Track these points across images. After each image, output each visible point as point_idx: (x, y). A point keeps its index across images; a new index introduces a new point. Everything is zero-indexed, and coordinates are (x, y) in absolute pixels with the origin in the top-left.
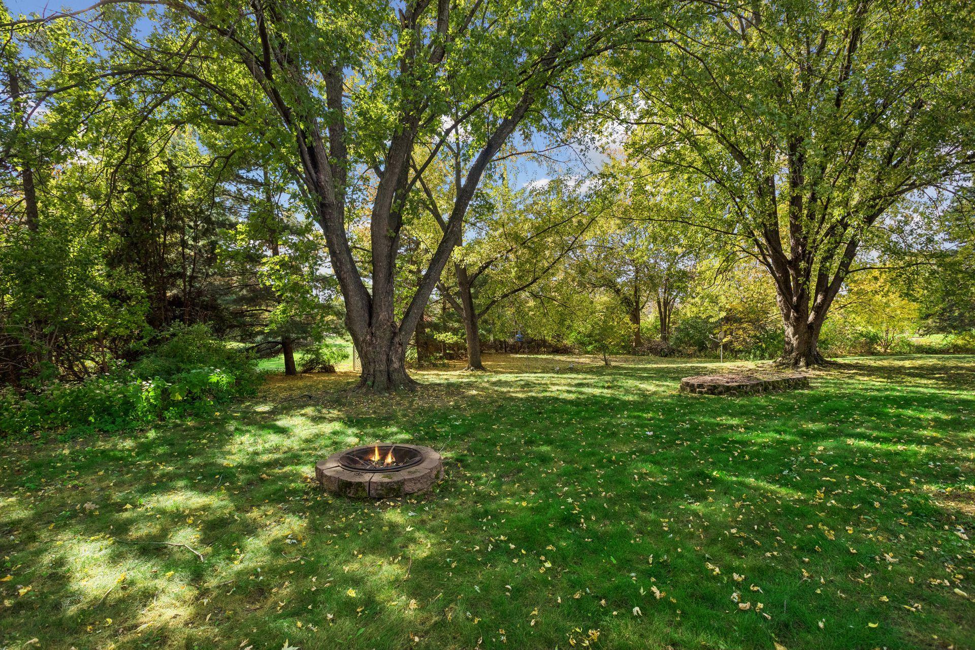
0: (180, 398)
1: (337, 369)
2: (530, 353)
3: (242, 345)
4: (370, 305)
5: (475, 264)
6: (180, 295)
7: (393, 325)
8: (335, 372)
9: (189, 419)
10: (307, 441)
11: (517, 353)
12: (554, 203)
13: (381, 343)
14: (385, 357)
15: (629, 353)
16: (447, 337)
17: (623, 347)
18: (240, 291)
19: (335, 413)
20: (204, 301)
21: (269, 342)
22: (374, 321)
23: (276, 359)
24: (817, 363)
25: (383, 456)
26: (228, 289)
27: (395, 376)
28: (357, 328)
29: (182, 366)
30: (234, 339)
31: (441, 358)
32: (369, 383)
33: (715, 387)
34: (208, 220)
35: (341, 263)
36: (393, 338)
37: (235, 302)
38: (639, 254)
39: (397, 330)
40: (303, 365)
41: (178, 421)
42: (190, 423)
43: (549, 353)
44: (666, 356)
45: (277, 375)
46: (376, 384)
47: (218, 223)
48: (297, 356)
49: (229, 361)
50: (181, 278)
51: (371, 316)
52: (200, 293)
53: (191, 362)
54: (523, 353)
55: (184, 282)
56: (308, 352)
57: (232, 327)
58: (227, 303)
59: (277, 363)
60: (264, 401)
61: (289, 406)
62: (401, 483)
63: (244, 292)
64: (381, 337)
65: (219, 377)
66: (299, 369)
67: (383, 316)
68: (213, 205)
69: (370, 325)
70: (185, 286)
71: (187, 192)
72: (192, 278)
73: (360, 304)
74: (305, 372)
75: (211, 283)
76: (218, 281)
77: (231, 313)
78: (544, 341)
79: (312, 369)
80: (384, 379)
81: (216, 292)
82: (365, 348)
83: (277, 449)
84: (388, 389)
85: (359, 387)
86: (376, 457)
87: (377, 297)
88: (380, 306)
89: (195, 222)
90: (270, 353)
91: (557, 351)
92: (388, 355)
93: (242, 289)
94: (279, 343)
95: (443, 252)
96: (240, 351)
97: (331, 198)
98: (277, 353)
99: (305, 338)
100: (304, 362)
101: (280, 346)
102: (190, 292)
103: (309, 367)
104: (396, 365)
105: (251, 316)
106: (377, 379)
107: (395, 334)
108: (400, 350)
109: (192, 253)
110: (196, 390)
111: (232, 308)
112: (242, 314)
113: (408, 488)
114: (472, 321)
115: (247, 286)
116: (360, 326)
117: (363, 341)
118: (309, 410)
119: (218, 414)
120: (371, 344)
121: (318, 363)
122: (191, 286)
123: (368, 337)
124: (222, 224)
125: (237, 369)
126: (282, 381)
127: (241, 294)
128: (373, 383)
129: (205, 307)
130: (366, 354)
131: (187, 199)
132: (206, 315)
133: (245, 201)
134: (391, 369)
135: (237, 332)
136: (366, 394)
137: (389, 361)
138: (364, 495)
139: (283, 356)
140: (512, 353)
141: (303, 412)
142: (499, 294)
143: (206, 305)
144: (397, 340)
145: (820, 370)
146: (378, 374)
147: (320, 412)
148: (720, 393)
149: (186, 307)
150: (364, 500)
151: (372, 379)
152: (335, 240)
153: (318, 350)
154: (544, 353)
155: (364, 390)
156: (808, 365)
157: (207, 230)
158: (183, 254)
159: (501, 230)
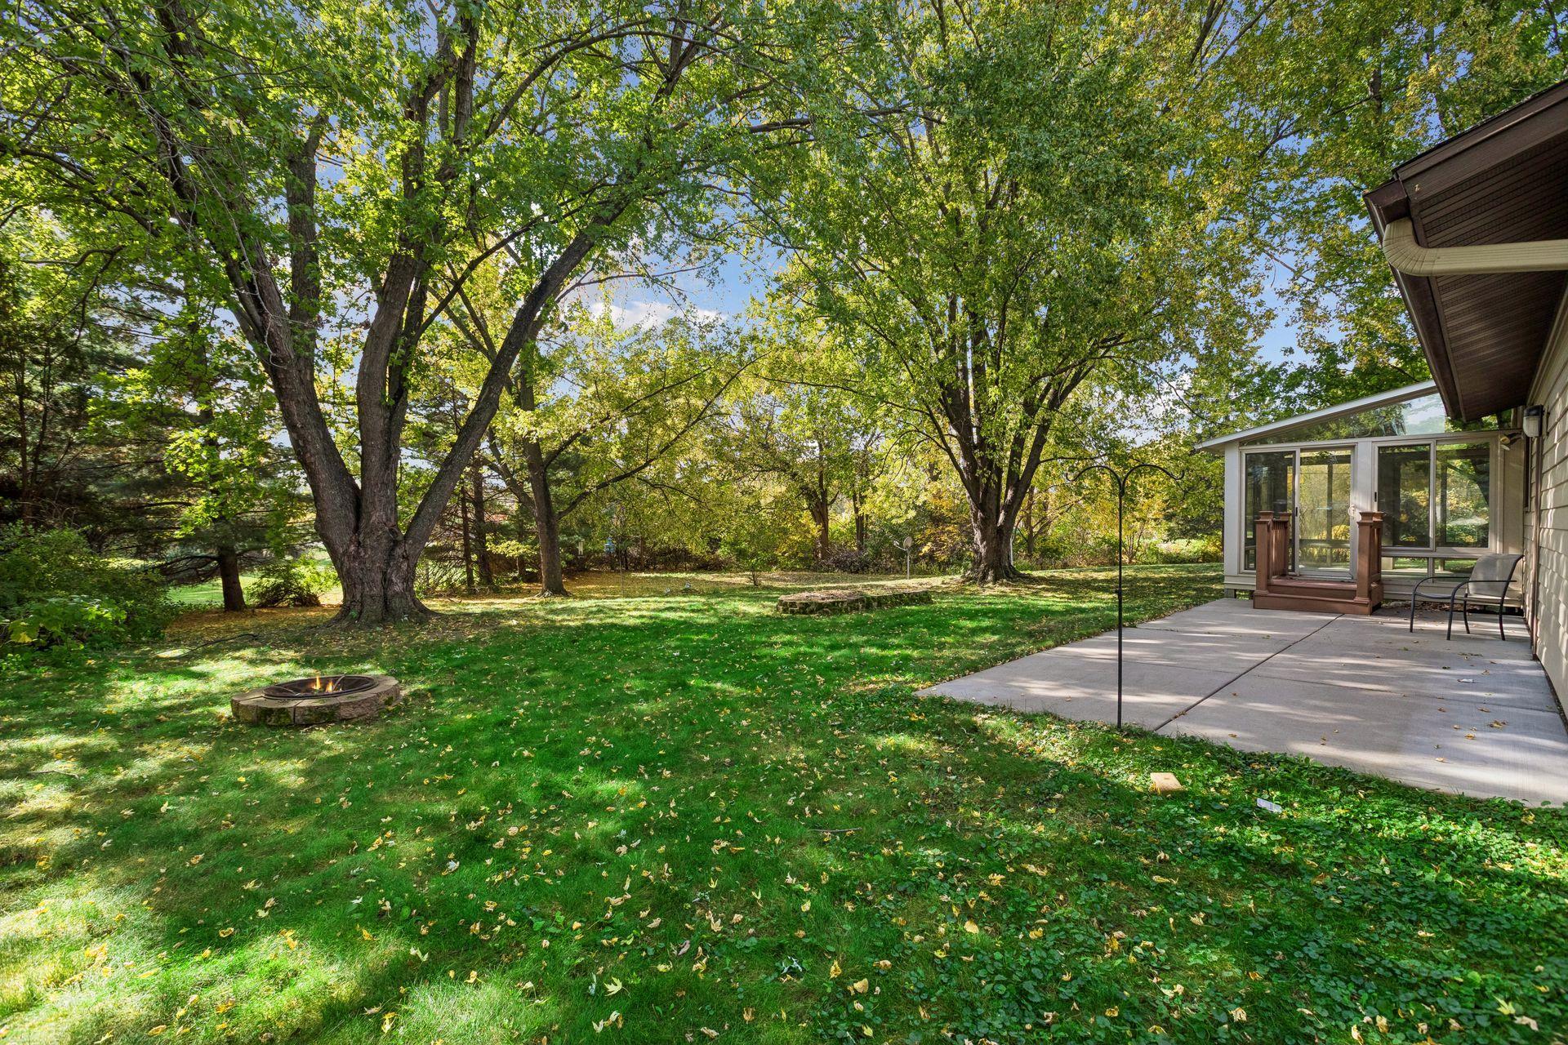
0: (28, 640)
1: (323, 600)
2: (665, 570)
3: (138, 563)
4: (358, 502)
5: (553, 437)
6: (13, 477)
7: (394, 531)
8: (318, 604)
9: (42, 669)
10: (233, 684)
11: (642, 571)
12: (673, 354)
13: (374, 555)
14: (380, 576)
15: (808, 568)
16: (511, 548)
17: (801, 559)
18: (137, 470)
19: (291, 654)
20: (63, 487)
21: (193, 557)
22: (363, 524)
23: (205, 586)
24: (1008, 577)
25: (324, 686)
26: (113, 467)
27: (396, 603)
28: (334, 536)
29: (28, 594)
30: (123, 551)
31: (515, 580)
32: (354, 613)
33: (807, 605)
34: (72, 350)
35: (305, 441)
36: (393, 549)
37: (124, 488)
38: (800, 427)
39: (400, 538)
40: (261, 595)
41: (23, 673)
42: (45, 673)
43: (693, 570)
44: (857, 572)
45: (208, 612)
46: (364, 615)
47: (91, 356)
48: (248, 582)
49: (114, 587)
50: (16, 448)
51: (358, 518)
52: (55, 474)
53: (43, 589)
54: (655, 570)
55: (23, 456)
56: (268, 574)
57: (118, 532)
58: (108, 493)
59: (211, 593)
60: (176, 643)
61: (214, 650)
62: (338, 707)
63: (145, 472)
64: (372, 548)
65: (98, 610)
66: (249, 601)
67: (377, 516)
68: (85, 322)
69: (357, 529)
70: (24, 461)
71: (30, 303)
72: (40, 449)
73: (338, 500)
74: (262, 606)
75: (76, 458)
76: (92, 455)
77: (118, 509)
78: (686, 552)
79: (277, 601)
80: (378, 607)
81: (87, 472)
82: (347, 564)
83: (187, 694)
84: (382, 621)
85: (337, 620)
86: (317, 686)
87: (368, 491)
88: (373, 503)
89: (47, 353)
90: (196, 575)
91: (704, 567)
92: (385, 574)
93: (139, 468)
94: (214, 559)
95: (473, 427)
96: (136, 571)
97: (287, 348)
98: (208, 576)
99: (259, 549)
100: (260, 590)
101: (214, 564)
102: (35, 473)
103: (270, 599)
104: (398, 587)
105: (156, 513)
106: (367, 608)
107: (396, 543)
108: (404, 566)
109: (41, 408)
110: (57, 630)
111: (119, 500)
112: (140, 509)
113: (344, 712)
114: (548, 523)
115: (148, 463)
116: (341, 534)
117: (344, 554)
118: (249, 653)
119: (92, 662)
120: (356, 557)
121: (288, 592)
122: (37, 462)
123: (352, 548)
124: (101, 359)
125: (128, 597)
126: (217, 620)
127: (137, 476)
128: (361, 613)
129: (68, 498)
130: (348, 572)
131: (29, 315)
132: (69, 514)
133: (147, 318)
134: (390, 593)
135: (129, 540)
136: (346, 630)
137: (386, 581)
138: (288, 721)
139: (220, 581)
140: (636, 571)
141: (237, 654)
142: (592, 483)
143: (68, 495)
144: (399, 551)
145: (1007, 585)
146: (369, 600)
147: (262, 653)
148: (812, 612)
149: (26, 498)
150: (287, 727)
151: (358, 608)
152: (294, 409)
153: (289, 568)
154: (686, 570)
155: (345, 624)
156: (995, 580)
157: (70, 368)
158: (21, 409)
159: (592, 389)
